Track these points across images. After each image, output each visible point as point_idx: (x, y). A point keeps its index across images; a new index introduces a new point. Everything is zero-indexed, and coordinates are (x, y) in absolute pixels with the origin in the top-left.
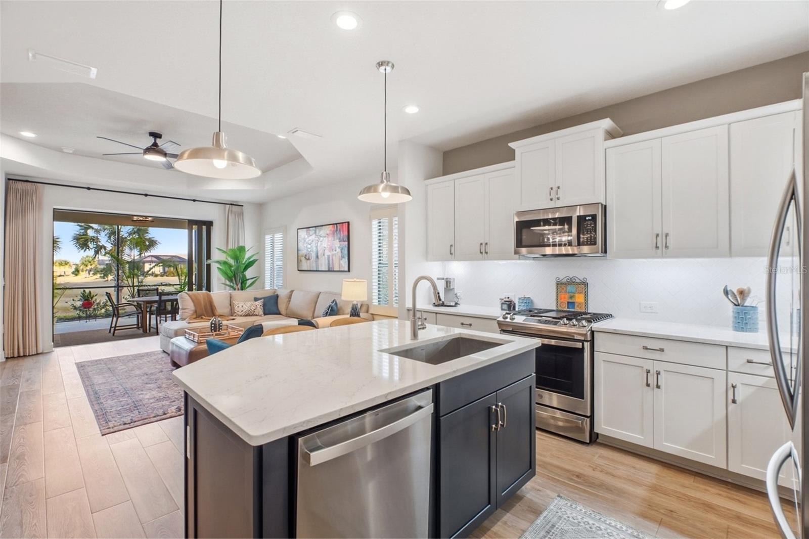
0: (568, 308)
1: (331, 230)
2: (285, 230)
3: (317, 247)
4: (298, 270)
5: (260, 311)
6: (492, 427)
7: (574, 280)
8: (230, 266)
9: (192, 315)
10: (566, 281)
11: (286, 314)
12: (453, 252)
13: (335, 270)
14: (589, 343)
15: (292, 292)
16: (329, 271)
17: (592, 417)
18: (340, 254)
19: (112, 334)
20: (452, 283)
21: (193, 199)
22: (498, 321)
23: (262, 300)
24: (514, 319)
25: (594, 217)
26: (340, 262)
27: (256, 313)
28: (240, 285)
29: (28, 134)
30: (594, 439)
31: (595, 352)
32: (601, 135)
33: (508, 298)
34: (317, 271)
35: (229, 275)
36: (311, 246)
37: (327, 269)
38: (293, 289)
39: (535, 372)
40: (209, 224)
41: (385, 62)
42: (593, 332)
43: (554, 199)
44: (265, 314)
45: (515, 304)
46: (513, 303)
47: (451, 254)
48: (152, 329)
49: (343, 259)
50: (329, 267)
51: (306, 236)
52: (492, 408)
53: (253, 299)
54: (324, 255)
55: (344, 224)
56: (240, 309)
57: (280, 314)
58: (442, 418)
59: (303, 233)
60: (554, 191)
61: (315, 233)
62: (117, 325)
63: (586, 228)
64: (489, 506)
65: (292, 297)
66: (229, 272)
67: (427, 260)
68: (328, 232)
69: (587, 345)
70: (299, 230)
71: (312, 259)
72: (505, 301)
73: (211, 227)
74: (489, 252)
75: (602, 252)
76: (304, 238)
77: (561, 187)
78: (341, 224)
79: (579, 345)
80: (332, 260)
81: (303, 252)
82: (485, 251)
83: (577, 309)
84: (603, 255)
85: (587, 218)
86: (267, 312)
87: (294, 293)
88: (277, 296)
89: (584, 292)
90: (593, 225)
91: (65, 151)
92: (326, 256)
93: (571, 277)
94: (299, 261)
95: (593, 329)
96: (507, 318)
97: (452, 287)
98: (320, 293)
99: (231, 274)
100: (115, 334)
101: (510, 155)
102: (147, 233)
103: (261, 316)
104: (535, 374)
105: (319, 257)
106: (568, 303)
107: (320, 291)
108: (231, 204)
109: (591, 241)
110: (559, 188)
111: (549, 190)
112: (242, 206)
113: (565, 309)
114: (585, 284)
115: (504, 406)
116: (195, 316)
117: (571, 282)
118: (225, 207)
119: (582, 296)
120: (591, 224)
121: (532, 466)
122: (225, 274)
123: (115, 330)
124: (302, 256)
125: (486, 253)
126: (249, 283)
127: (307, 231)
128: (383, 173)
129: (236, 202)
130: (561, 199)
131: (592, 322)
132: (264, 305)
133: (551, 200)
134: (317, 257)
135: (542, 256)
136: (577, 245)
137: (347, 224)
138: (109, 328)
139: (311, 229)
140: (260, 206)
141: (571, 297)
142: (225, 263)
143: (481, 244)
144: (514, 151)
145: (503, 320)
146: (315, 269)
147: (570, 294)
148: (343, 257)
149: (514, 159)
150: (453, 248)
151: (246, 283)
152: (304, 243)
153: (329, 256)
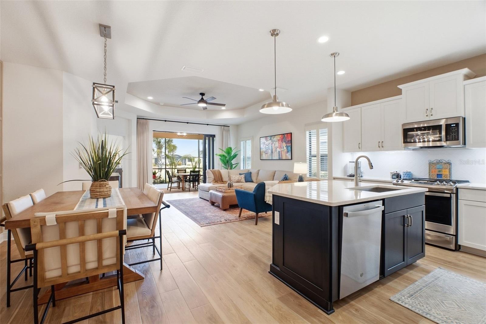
0: (437, 178)
1: (280, 138)
2: (252, 138)
3: (272, 147)
4: (261, 159)
5: (243, 180)
6: (405, 225)
7: (441, 162)
8: (226, 157)
9: (213, 180)
10: (435, 162)
11: (256, 182)
12: (360, 147)
13: (283, 159)
14: (454, 195)
15: (259, 171)
16: (279, 159)
17: (456, 236)
18: (286, 150)
19: (169, 191)
20: (359, 164)
21: (207, 124)
22: (393, 183)
23: (244, 175)
24: (403, 182)
25: (457, 125)
26: (286, 154)
27: (242, 181)
28: (230, 167)
29: (150, 98)
30: (458, 248)
31: (459, 200)
32: (462, 77)
33: (396, 172)
34: (272, 160)
35: (225, 162)
36: (268, 147)
37: (278, 159)
38: (259, 169)
39: (424, 204)
40: (213, 136)
41: (335, 53)
42: (457, 189)
43: (429, 115)
44: (246, 182)
45: (401, 175)
46: (400, 175)
47: (359, 148)
48: (186, 189)
49: (288, 153)
50: (279, 158)
51: (265, 141)
52: (405, 216)
53: (239, 174)
54: (276, 151)
55: (289, 134)
56: (234, 179)
57: (253, 182)
58: (386, 215)
59: (263, 140)
60: (429, 111)
61: (271, 139)
62: (172, 186)
63: (451, 131)
64: (404, 262)
65: (259, 173)
66: (225, 161)
67: (343, 152)
68: (279, 139)
69: (454, 196)
70: (261, 138)
71: (269, 153)
72: (395, 174)
73: (214, 138)
74: (384, 147)
75: (463, 144)
76: (264, 142)
77: (433, 109)
78: (287, 134)
79: (448, 195)
80: (282, 153)
81: (264, 150)
82: (382, 145)
83: (443, 178)
84: (463, 146)
85: (452, 125)
86: (247, 181)
87: (260, 171)
88: (251, 173)
89: (448, 168)
90: (456, 129)
91: (161, 104)
92: (278, 152)
93: (439, 160)
94: (261, 155)
95: (457, 187)
96: (398, 181)
97: (359, 166)
98: (275, 171)
99: (226, 162)
100: (171, 191)
101: (399, 92)
102: (172, 142)
103: (244, 183)
104: (424, 205)
105: (273, 152)
106: (437, 174)
107: (276, 170)
108: (224, 126)
109: (455, 138)
110: (432, 109)
111: (426, 110)
112: (229, 126)
113: (435, 178)
114: (450, 164)
115: (411, 216)
116: (214, 182)
117: (439, 162)
118: (222, 127)
119: (448, 170)
120: (455, 128)
121: (424, 251)
122: (223, 161)
123: (171, 189)
124: (263, 152)
125: (383, 147)
126: (234, 166)
127: (266, 139)
128: (334, 107)
129: (226, 124)
130: (433, 115)
131: (456, 183)
132: (245, 177)
133: (427, 116)
134: (272, 152)
135: (420, 148)
136: (445, 140)
137: (290, 134)
138: (167, 188)
139: (268, 137)
140: (238, 126)
141: (439, 171)
142: (224, 156)
143: (379, 142)
144: (401, 89)
145: (396, 182)
146: (271, 159)
147: (439, 169)
148: (288, 152)
149: (401, 94)
150: (360, 145)
151: (232, 166)
152: (264, 145)
153: (279, 152)
